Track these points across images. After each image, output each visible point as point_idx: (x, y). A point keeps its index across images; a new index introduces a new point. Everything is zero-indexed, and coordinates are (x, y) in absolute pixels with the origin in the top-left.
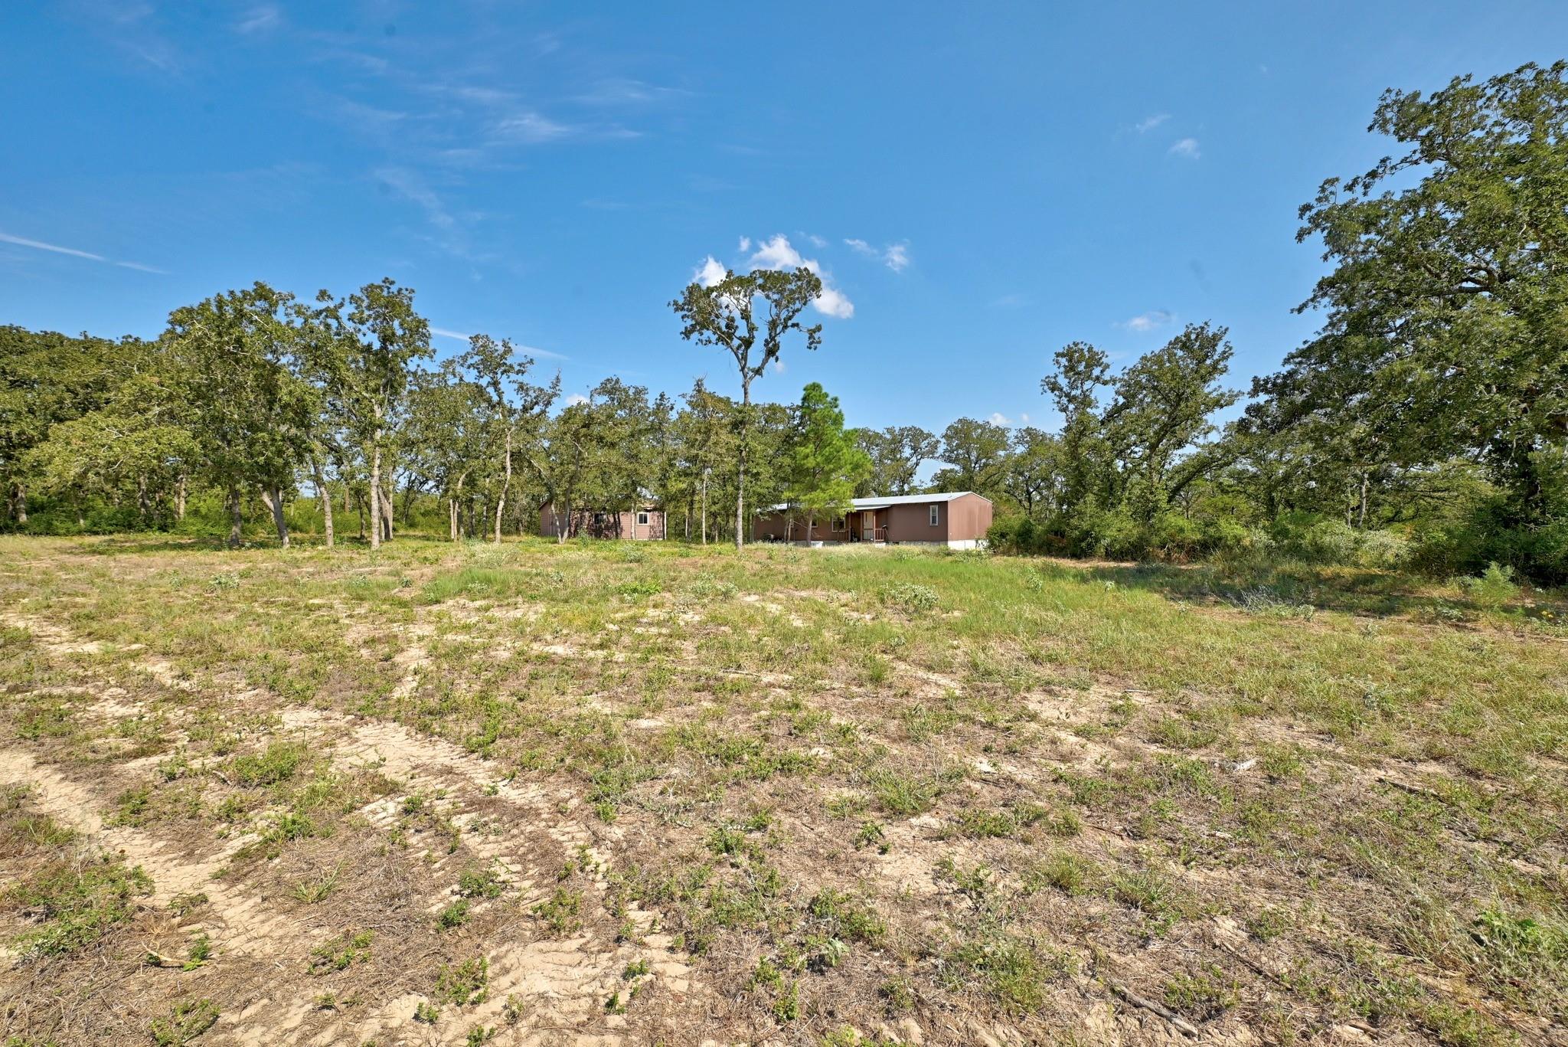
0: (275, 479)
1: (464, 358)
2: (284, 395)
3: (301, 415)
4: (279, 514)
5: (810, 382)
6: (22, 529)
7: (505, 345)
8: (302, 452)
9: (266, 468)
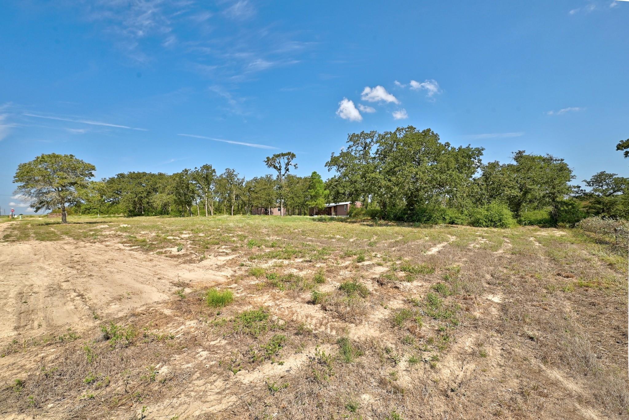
0: (189, 204)
1: (225, 173)
2: (190, 189)
3: (193, 192)
4: (190, 210)
5: (313, 171)
6: (143, 215)
7: (233, 170)
8: (193, 198)
9: (188, 202)
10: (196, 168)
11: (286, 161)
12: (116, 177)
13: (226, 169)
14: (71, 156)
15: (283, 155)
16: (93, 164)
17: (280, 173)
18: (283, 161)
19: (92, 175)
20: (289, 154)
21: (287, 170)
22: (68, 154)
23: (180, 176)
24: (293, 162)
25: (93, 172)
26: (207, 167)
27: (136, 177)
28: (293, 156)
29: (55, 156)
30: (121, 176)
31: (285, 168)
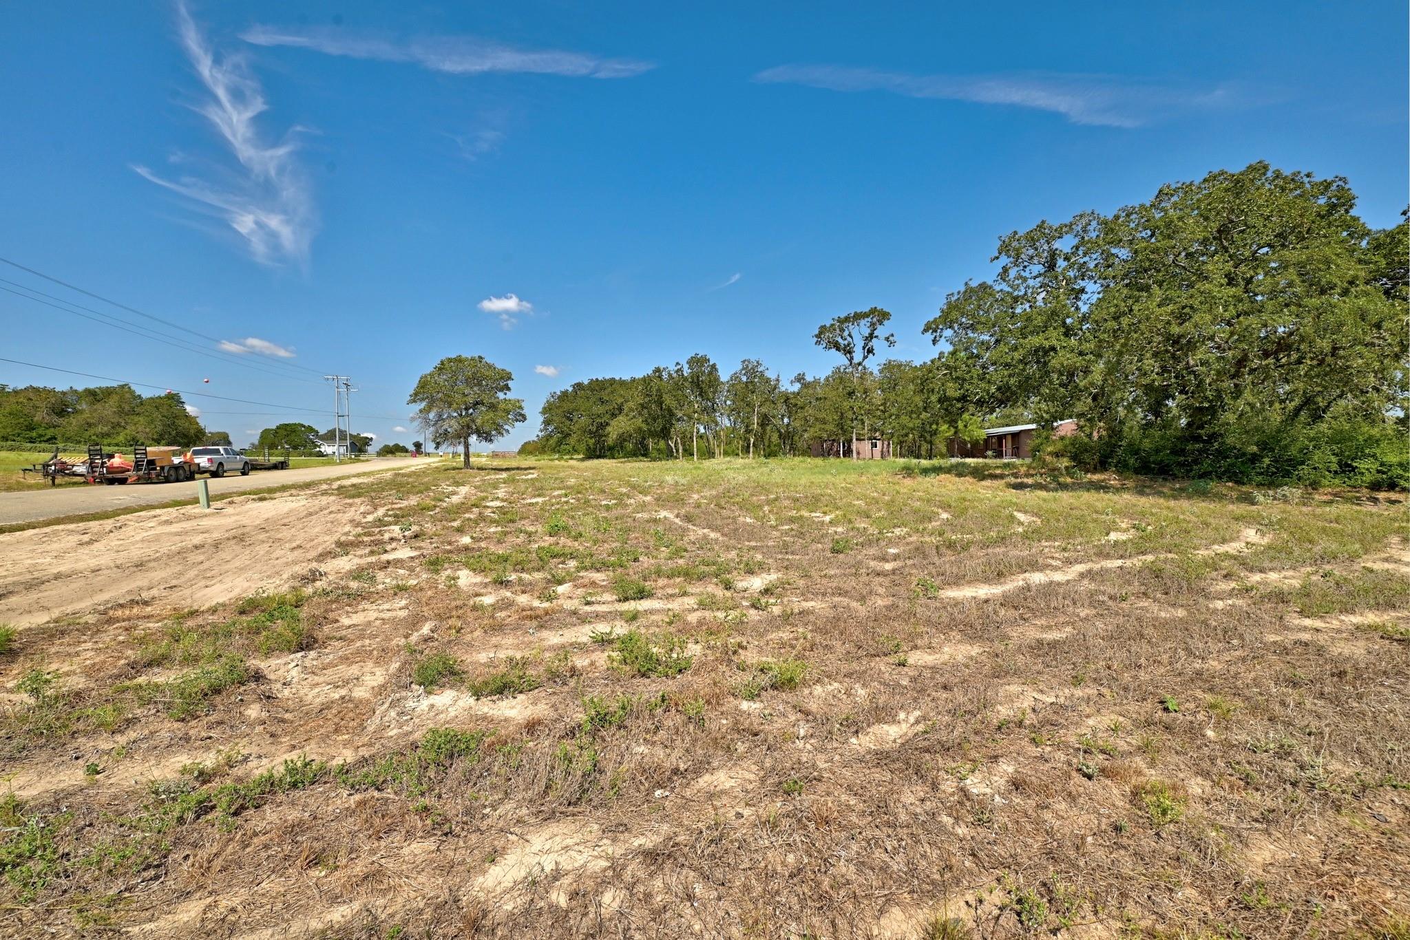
1: (741, 370)
7: (758, 361)
10: (678, 364)
11: (866, 332)
12: (570, 389)
13: (744, 362)
14: (480, 357)
15: (858, 317)
16: (508, 370)
17: (851, 359)
18: (858, 332)
19: (509, 389)
20: (873, 311)
21: (870, 351)
22: (476, 355)
23: (646, 381)
24: (881, 331)
25: (510, 383)
26: (697, 361)
27: (598, 386)
28: (884, 316)
29: (459, 360)
30: (578, 386)
31: (864, 348)
